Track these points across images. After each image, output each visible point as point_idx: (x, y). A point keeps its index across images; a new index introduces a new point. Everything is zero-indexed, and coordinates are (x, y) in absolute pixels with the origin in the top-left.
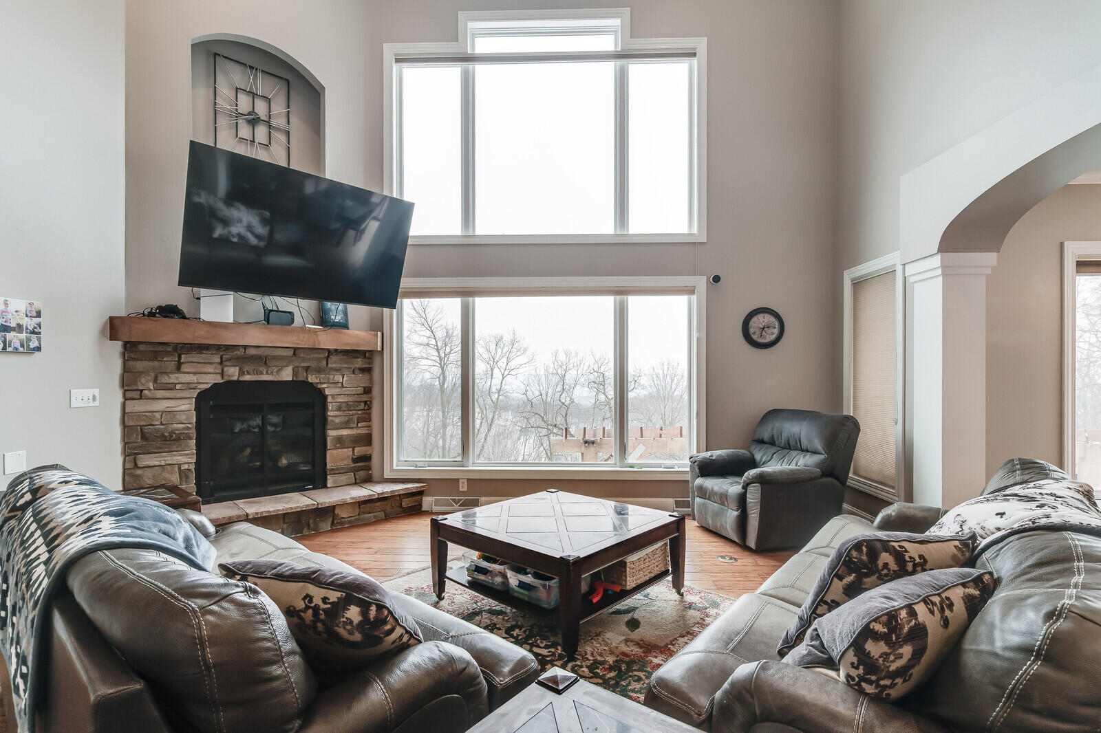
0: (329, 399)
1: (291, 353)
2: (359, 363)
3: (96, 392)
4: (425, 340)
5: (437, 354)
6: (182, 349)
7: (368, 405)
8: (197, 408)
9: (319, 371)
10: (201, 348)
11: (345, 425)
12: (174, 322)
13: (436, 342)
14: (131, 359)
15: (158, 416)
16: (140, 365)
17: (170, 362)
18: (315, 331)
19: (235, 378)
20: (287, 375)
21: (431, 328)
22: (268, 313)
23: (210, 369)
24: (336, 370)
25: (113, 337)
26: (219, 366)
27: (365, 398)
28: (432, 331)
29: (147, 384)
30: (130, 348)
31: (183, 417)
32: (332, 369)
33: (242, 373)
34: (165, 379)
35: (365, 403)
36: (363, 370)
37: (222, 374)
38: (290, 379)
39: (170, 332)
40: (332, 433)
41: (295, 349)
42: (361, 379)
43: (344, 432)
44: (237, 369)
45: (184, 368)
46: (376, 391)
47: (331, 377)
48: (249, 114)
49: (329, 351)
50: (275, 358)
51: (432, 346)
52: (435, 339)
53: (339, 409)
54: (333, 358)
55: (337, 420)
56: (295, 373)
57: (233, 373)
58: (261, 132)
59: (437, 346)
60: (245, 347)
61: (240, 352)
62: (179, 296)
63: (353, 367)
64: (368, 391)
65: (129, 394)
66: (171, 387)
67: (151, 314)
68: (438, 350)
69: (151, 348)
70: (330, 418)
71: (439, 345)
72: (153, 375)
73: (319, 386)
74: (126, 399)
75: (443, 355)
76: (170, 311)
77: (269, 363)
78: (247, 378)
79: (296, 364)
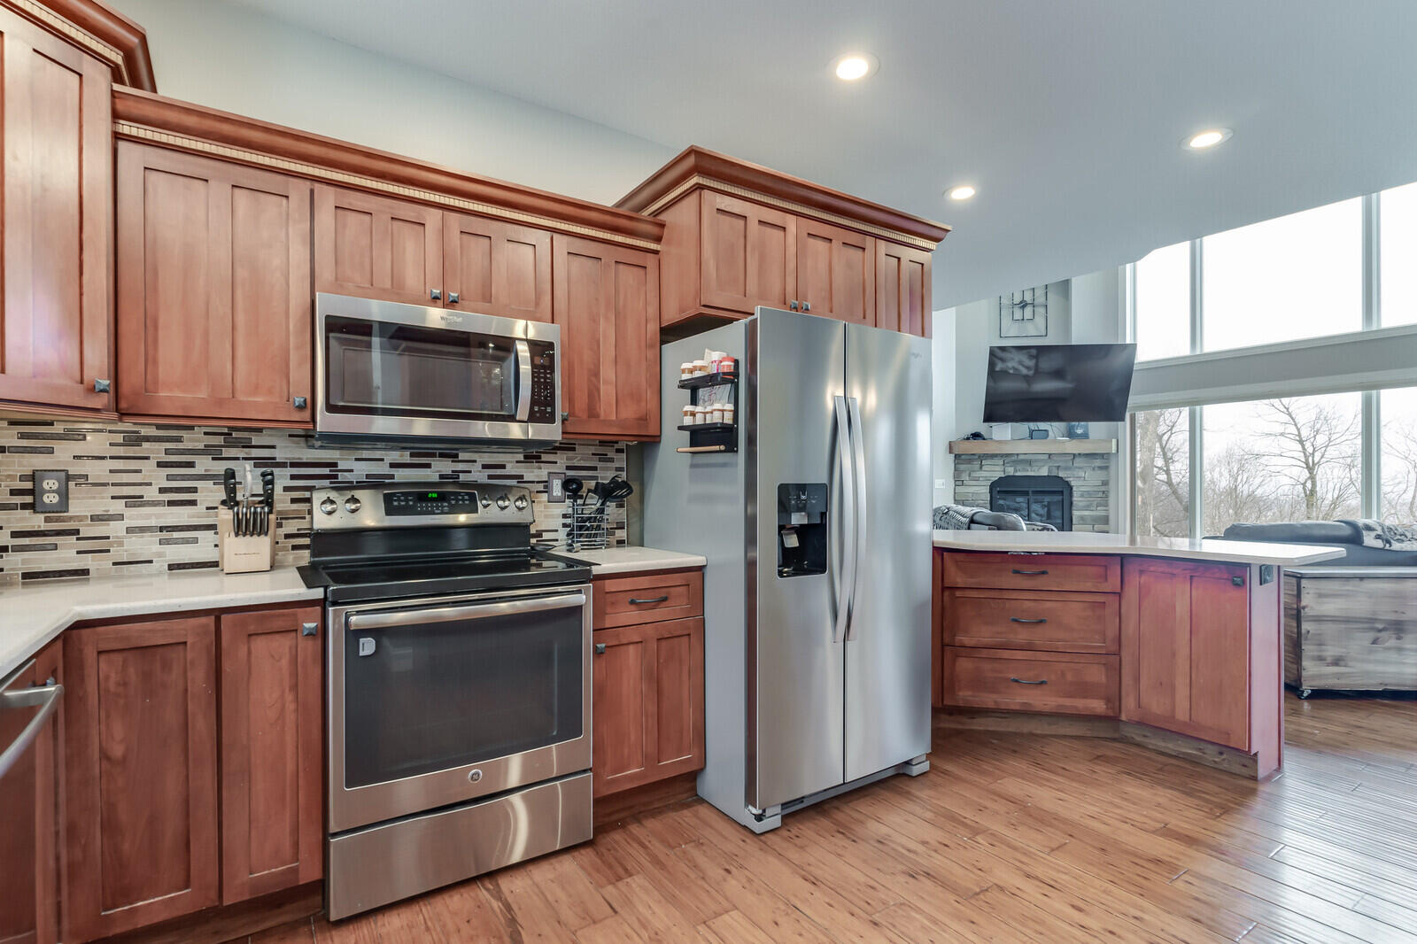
0: (1074, 489)
1: (1046, 457)
2: (1098, 463)
3: (944, 481)
4: (1280, 429)
5: (1299, 447)
6: (983, 457)
7: (1106, 494)
8: (991, 492)
9: (1067, 469)
10: (993, 456)
11: (1087, 508)
12: (978, 442)
13: (1298, 430)
14: (958, 463)
15: (971, 495)
16: (962, 467)
17: (976, 465)
18: (1063, 442)
19: (1011, 474)
20: (1044, 472)
21: (1288, 409)
22: (1032, 432)
23: (998, 468)
24: (1080, 468)
25: (950, 452)
26: (1003, 467)
27: (1103, 489)
28: (1290, 415)
29: (965, 477)
30: (957, 457)
31: (983, 497)
32: (1076, 467)
33: (1016, 471)
34: (974, 474)
35: (1104, 492)
36: (1101, 468)
37: (1004, 471)
38: (1046, 474)
39: (976, 447)
40: (1076, 513)
41: (1050, 455)
42: (1101, 475)
43: (1086, 513)
44: (1013, 468)
45: (984, 468)
46: (1112, 484)
47: (1075, 473)
48: (1021, 302)
49: (1074, 455)
50: (1036, 461)
51: (1292, 437)
52: (1296, 425)
53: (1082, 496)
54: (1077, 460)
55: (1081, 504)
56: (1049, 471)
57: (1010, 471)
58: (1028, 310)
59: (1299, 435)
60: (1018, 454)
61: (1015, 458)
62: (982, 428)
63: (1093, 466)
64: (1105, 483)
65: (957, 483)
66: (977, 479)
67: (968, 439)
68: (1301, 442)
69: (968, 457)
70: (1074, 503)
71: (1305, 433)
72: (968, 472)
73: (1067, 479)
74: (956, 485)
75: (1310, 450)
76: (976, 436)
77: (1033, 464)
78: (1018, 474)
79: (1051, 464)
